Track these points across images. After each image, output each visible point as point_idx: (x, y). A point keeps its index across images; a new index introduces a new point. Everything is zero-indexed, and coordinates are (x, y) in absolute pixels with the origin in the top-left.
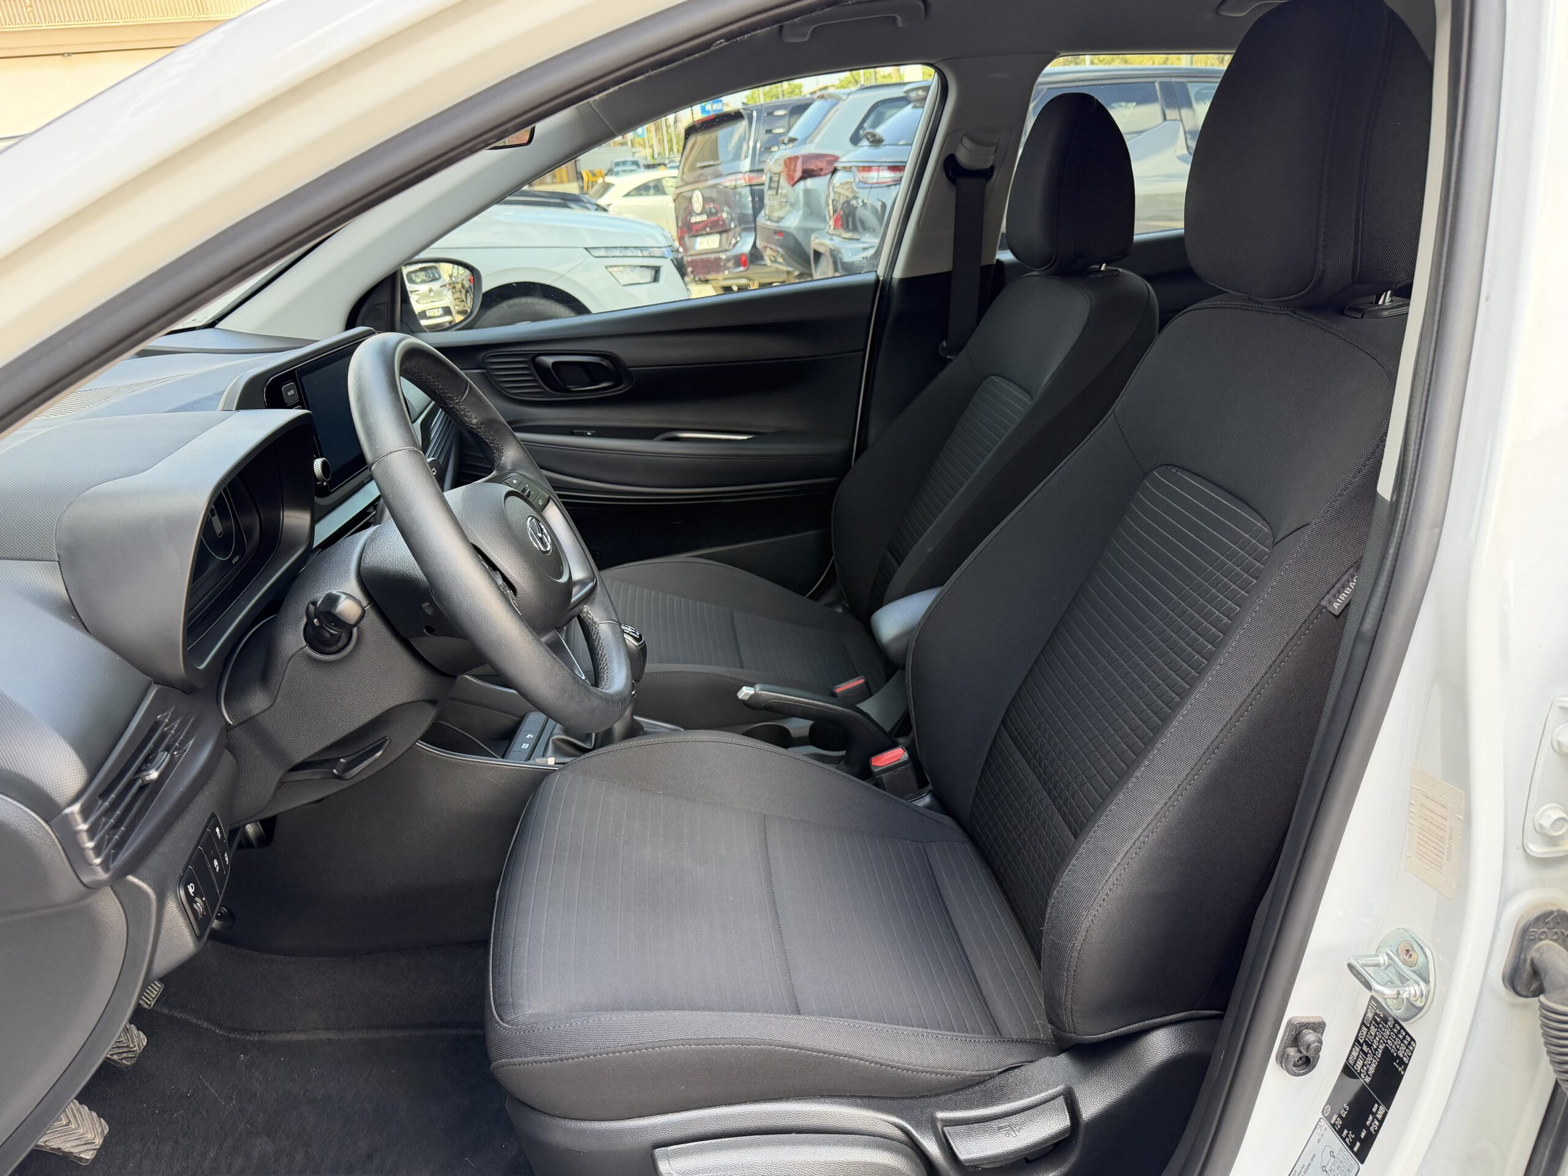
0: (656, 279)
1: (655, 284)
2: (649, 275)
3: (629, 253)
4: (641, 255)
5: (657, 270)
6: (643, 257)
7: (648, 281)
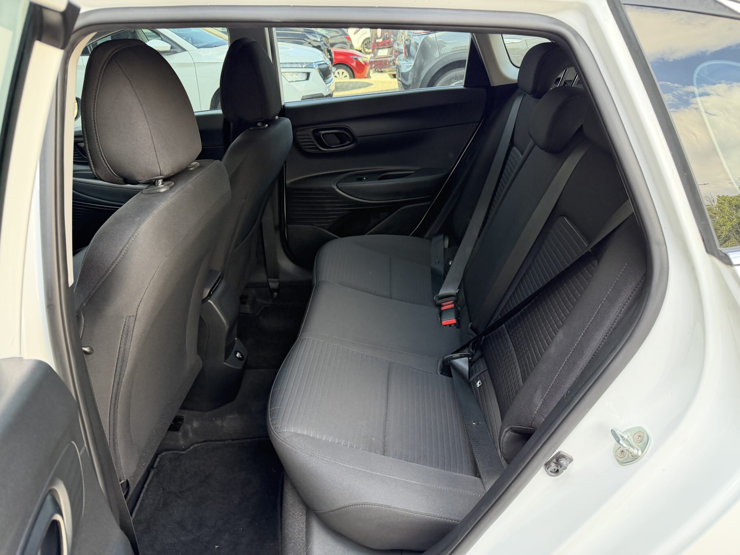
0: (307, 79)
1: (307, 81)
2: (305, 76)
3: (295, 66)
4: (301, 67)
5: (308, 74)
6: (302, 68)
7: (304, 79)
